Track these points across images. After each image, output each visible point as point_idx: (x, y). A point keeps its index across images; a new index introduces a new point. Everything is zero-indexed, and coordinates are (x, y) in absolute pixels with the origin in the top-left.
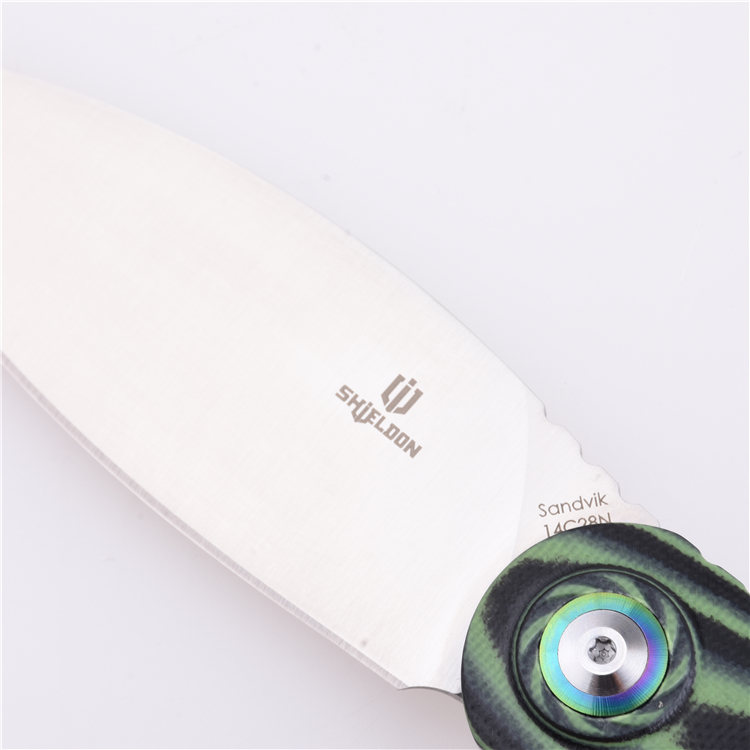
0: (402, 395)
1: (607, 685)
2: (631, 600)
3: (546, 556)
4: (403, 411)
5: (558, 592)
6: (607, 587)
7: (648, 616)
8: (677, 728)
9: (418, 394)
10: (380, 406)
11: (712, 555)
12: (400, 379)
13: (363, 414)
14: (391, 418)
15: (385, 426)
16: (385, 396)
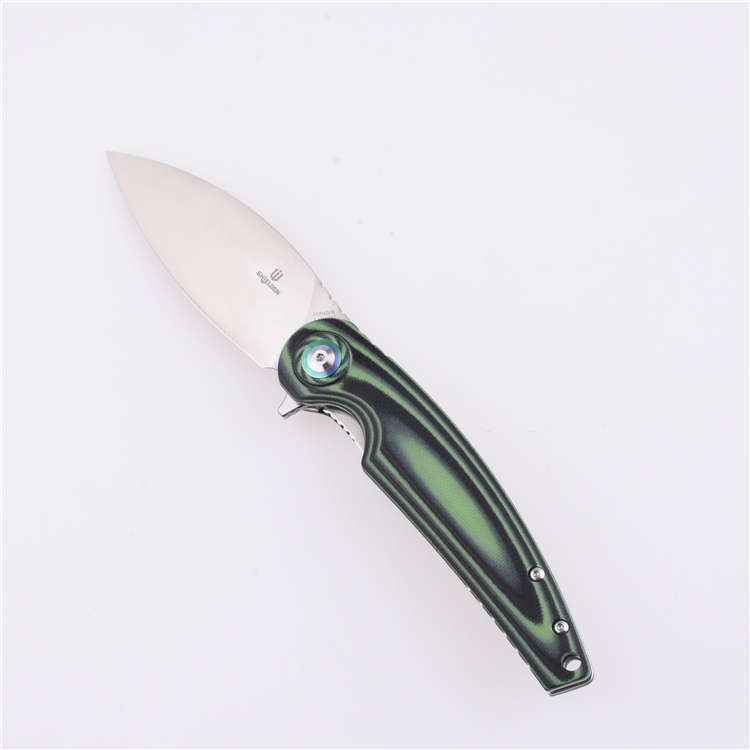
0: (277, 275)
1: (326, 366)
3: (310, 328)
4: (276, 280)
5: (311, 339)
6: (326, 338)
8: (341, 384)
9: (282, 275)
10: (269, 278)
12: (277, 270)
13: (264, 280)
14: (273, 282)
15: (270, 285)
16: (271, 275)
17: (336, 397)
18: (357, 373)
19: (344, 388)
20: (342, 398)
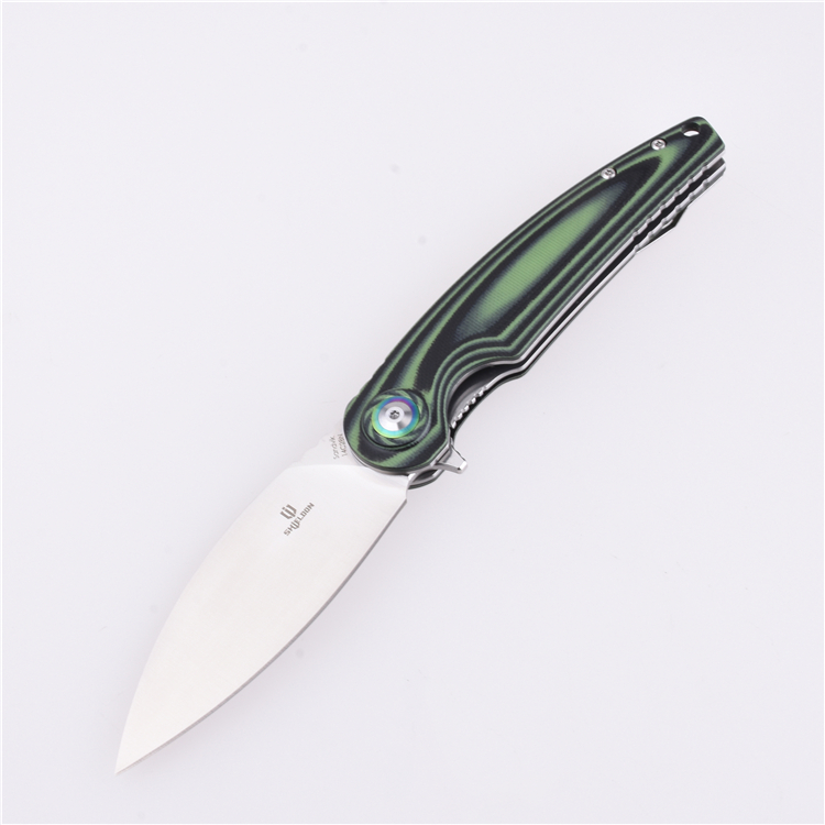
0: (289, 512)
2: (375, 410)
3: (356, 443)
4: (295, 511)
5: (371, 434)
6: (369, 420)
7: (380, 404)
8: (423, 393)
9: (289, 506)
10: (294, 519)
11: (356, 392)
12: (282, 513)
13: (296, 525)
14: (298, 515)
15: (301, 517)
16: (288, 518)
17: (439, 397)
18: (409, 379)
19: (428, 388)
20: (440, 390)
